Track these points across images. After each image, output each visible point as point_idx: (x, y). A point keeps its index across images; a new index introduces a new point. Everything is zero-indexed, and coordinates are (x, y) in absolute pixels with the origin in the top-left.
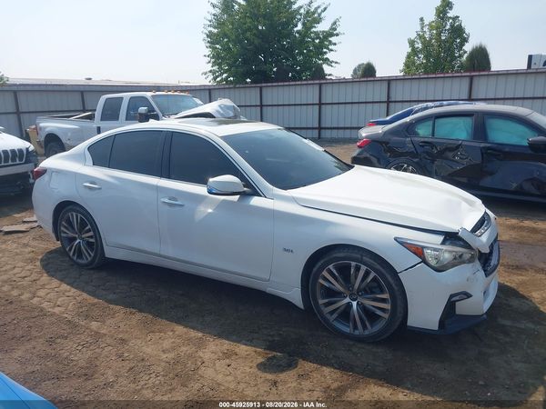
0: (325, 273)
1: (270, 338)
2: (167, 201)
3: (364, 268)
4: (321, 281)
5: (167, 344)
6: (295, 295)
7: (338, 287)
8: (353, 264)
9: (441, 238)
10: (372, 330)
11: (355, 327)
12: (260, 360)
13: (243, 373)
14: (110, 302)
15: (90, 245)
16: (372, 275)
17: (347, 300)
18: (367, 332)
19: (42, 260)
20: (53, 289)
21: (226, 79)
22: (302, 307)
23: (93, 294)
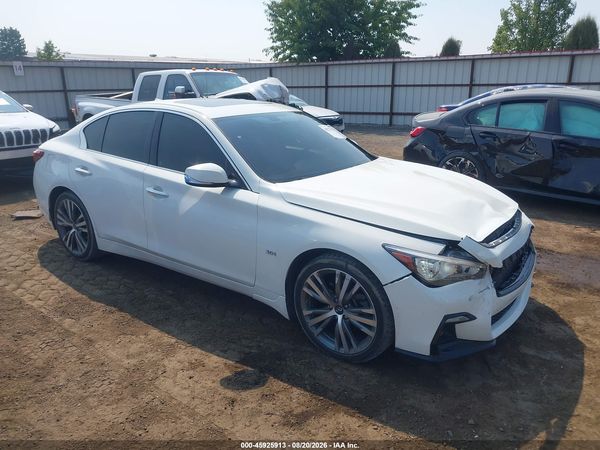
0: (309, 281)
1: (247, 350)
2: (152, 190)
3: (348, 277)
4: (305, 289)
5: (134, 348)
6: (279, 303)
7: (322, 297)
8: (338, 272)
9: (441, 247)
10: (358, 349)
11: (340, 345)
12: (227, 374)
13: (202, 387)
14: (93, 298)
15: (84, 235)
16: (358, 286)
17: (333, 313)
18: (352, 352)
19: (41, 249)
20: (39, 281)
21: (289, 57)
22: (287, 317)
23: (78, 289)
